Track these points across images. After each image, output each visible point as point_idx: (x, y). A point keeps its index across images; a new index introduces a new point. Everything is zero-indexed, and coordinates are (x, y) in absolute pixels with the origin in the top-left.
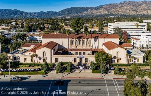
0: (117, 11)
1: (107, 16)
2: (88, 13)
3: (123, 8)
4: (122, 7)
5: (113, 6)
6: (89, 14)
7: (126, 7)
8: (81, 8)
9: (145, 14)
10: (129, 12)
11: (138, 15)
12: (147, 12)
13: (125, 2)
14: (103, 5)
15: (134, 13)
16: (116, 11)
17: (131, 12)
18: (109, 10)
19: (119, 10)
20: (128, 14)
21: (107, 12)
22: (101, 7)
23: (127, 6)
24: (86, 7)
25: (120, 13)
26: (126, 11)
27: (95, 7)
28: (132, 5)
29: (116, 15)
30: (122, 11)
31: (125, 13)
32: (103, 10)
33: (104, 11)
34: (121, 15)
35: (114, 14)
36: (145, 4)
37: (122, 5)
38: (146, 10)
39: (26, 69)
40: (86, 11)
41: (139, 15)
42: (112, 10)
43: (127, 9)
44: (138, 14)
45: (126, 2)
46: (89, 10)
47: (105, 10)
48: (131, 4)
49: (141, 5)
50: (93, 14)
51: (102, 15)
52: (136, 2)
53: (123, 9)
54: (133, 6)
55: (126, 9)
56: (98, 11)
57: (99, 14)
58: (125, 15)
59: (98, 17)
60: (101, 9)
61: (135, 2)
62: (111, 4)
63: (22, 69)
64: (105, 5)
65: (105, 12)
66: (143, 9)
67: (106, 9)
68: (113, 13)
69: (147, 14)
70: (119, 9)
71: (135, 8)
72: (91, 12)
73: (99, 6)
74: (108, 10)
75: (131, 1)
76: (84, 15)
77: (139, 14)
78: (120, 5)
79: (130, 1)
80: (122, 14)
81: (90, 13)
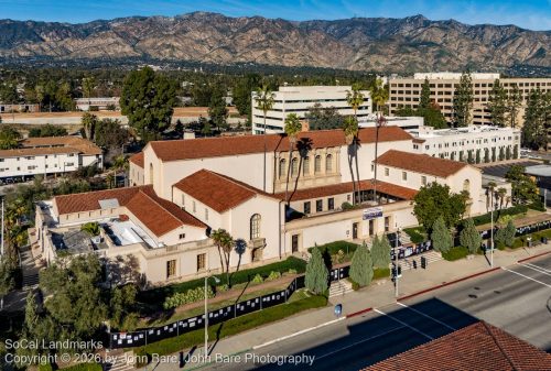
0: (169, 46)
1: (129, 64)
2: (46, 48)
3: (187, 35)
4: (185, 32)
5: (153, 25)
6: (53, 53)
7: (198, 35)
8: (9, 26)
9: (258, 61)
10: (208, 52)
11: (239, 63)
12: (265, 55)
13: (193, 14)
14: (113, 21)
15: (226, 57)
16: (163, 44)
17: (215, 53)
18: (138, 40)
19: (176, 44)
20: (207, 60)
21: (128, 49)
22: (104, 26)
23: (202, 29)
24: (35, 23)
25: (178, 54)
26: (197, 47)
27: (76, 26)
28: (218, 29)
29: (165, 61)
30: (187, 50)
31: (196, 57)
32: (111, 40)
33: (118, 43)
34: (183, 63)
35: (158, 56)
36: (257, 27)
37: (183, 24)
38: (261, 48)
39: (241, 304)
40: (35, 41)
41: (242, 63)
42: (150, 41)
43: (202, 42)
44: (237, 60)
45: (196, 16)
46: (46, 34)
47: (119, 39)
48: (213, 25)
49: (245, 29)
50: (68, 53)
51: (108, 62)
52: (230, 19)
53: (187, 41)
54: (222, 31)
55: (198, 42)
56: (89, 43)
57: (98, 54)
58: (197, 65)
59: (93, 67)
60: (103, 37)
61: (226, 18)
62: (143, 19)
63: (225, 309)
64: (118, 20)
65: (119, 49)
66: (253, 46)
67: (124, 35)
68: (150, 52)
69: (266, 62)
70: (176, 41)
71: (228, 41)
72: (61, 43)
73: (94, 23)
74: (134, 42)
75: (214, 14)
76: (28, 58)
77: (242, 60)
78: (178, 27)
79: (209, 15)
80: (187, 58)
81: (52, 49)
